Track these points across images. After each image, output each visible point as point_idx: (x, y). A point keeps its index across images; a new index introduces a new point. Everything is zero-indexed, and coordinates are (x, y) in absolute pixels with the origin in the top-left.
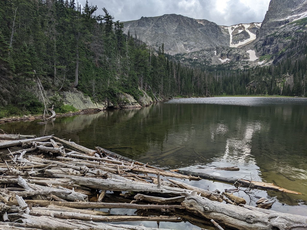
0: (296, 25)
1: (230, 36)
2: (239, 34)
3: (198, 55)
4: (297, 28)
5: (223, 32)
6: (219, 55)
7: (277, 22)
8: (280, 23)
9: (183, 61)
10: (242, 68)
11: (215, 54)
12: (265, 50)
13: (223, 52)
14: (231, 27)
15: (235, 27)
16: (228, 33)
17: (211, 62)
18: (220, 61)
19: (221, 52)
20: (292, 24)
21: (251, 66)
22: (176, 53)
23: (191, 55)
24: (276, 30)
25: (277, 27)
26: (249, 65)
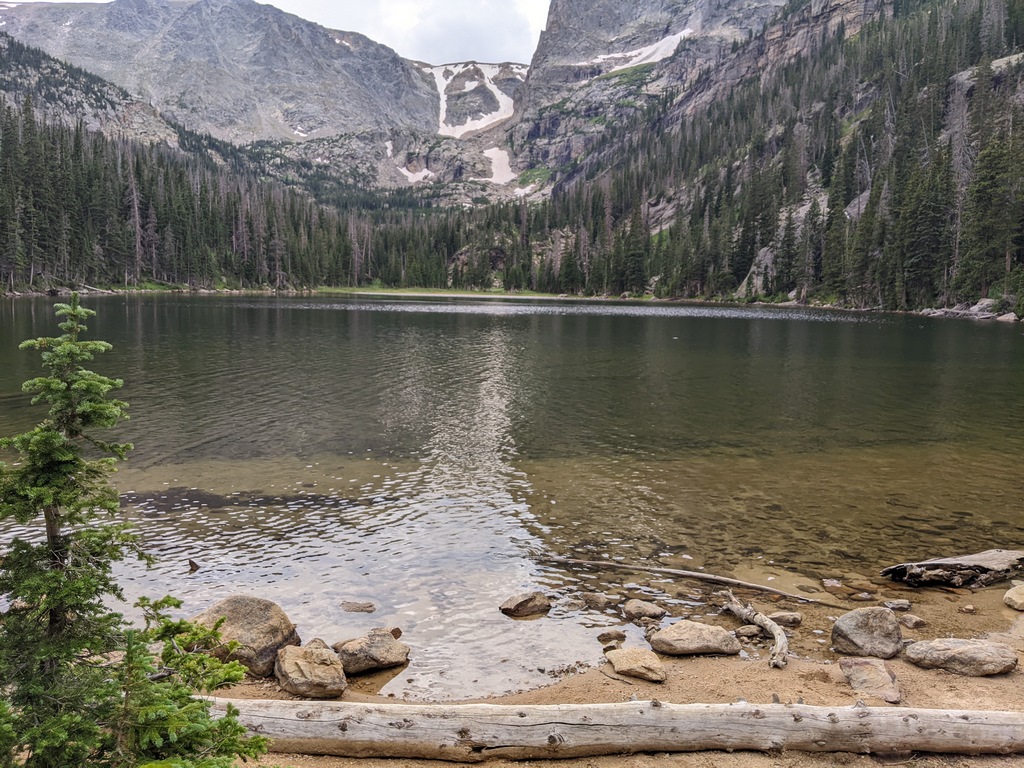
0: (619, 84)
1: (438, 98)
2: (465, 94)
3: (331, 152)
4: (621, 94)
5: (419, 83)
6: (402, 157)
7: (569, 68)
8: (578, 74)
9: (278, 167)
10: (468, 205)
11: (389, 153)
12: (535, 152)
13: (413, 146)
14: (443, 69)
15: (457, 70)
16: (434, 87)
17: (374, 177)
18: (405, 178)
19: (405, 146)
20: (608, 79)
21: (493, 200)
22: (256, 138)
23: (305, 148)
24: (565, 94)
25: (569, 85)
26: (490, 195)
